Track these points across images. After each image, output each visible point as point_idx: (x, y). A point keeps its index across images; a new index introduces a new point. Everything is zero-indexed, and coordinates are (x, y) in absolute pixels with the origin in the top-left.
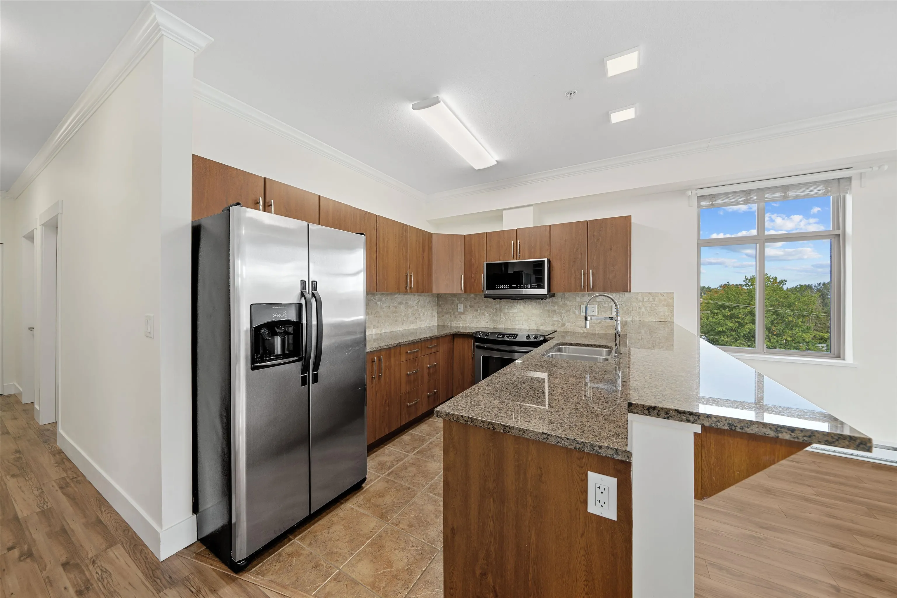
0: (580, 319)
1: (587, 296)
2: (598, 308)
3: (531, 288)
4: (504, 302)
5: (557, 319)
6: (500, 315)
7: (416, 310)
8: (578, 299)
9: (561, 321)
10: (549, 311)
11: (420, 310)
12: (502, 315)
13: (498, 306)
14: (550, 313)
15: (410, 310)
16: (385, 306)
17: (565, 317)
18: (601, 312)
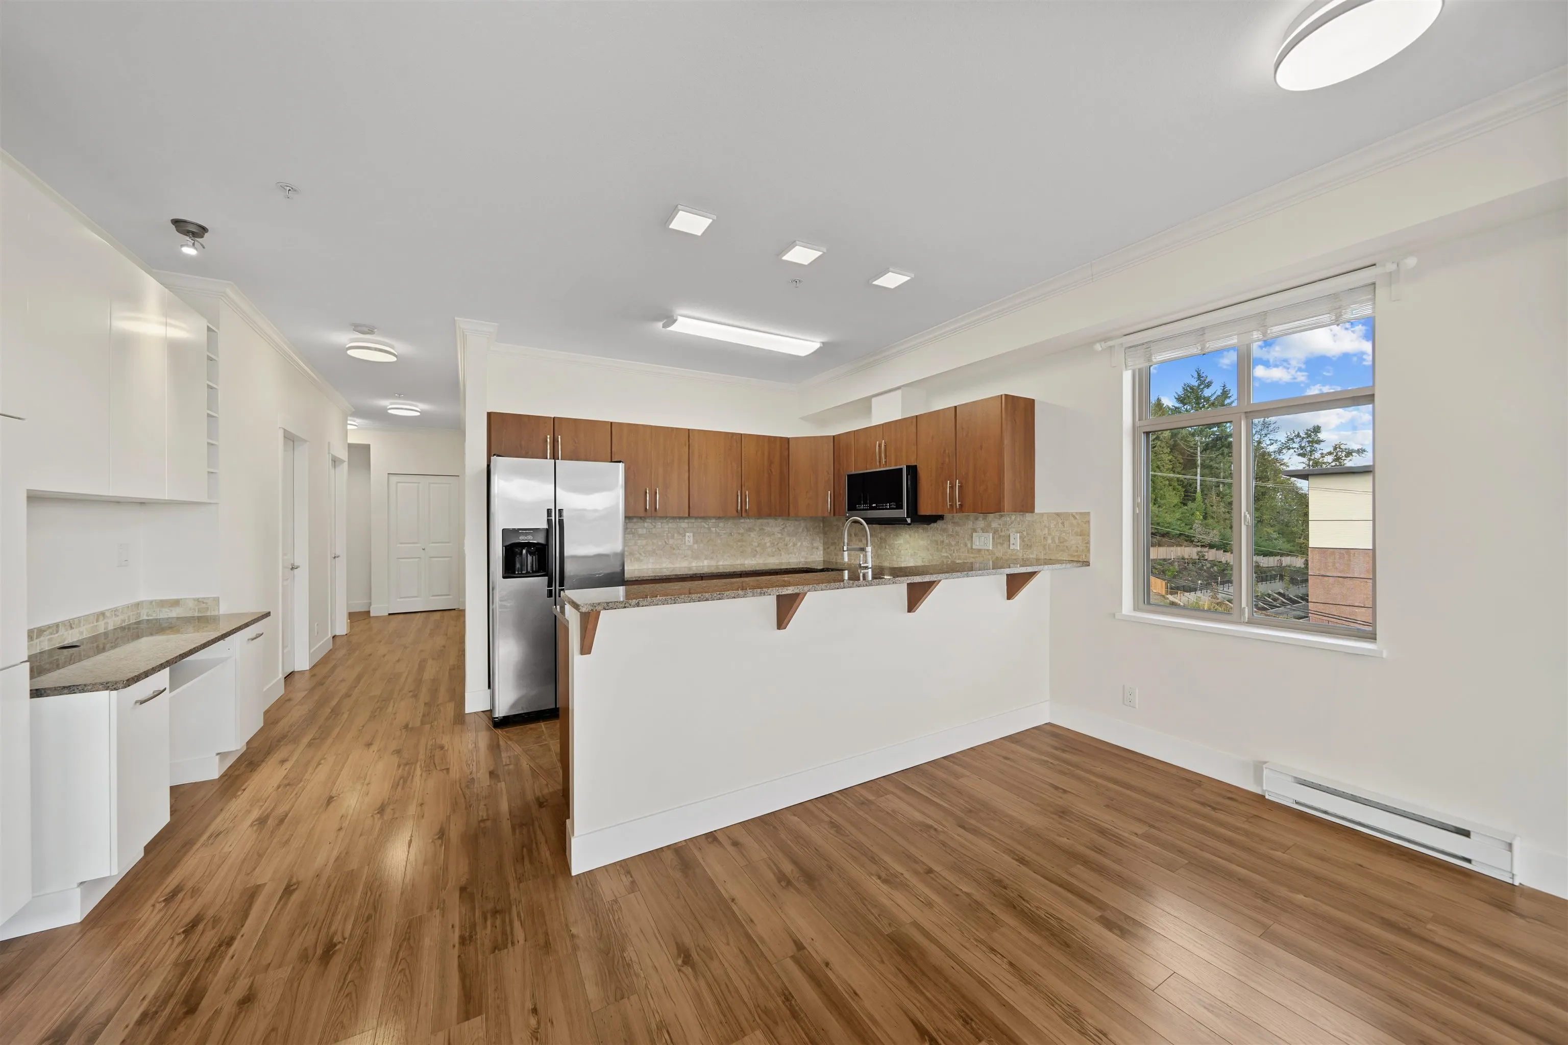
0: (972, 555)
1: (981, 519)
2: (993, 538)
3: (890, 509)
4: (889, 528)
5: (945, 555)
6: (885, 547)
7: (780, 538)
8: (970, 525)
9: (950, 557)
10: (936, 541)
11: (787, 539)
12: (887, 547)
13: (883, 535)
14: (937, 545)
15: (767, 540)
16: (725, 533)
17: (955, 551)
18: (997, 544)
